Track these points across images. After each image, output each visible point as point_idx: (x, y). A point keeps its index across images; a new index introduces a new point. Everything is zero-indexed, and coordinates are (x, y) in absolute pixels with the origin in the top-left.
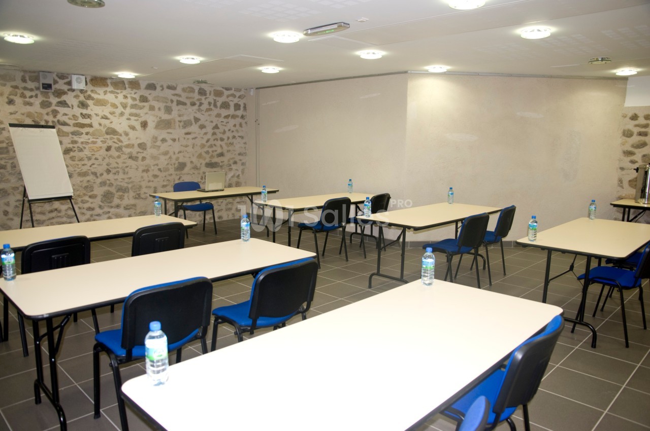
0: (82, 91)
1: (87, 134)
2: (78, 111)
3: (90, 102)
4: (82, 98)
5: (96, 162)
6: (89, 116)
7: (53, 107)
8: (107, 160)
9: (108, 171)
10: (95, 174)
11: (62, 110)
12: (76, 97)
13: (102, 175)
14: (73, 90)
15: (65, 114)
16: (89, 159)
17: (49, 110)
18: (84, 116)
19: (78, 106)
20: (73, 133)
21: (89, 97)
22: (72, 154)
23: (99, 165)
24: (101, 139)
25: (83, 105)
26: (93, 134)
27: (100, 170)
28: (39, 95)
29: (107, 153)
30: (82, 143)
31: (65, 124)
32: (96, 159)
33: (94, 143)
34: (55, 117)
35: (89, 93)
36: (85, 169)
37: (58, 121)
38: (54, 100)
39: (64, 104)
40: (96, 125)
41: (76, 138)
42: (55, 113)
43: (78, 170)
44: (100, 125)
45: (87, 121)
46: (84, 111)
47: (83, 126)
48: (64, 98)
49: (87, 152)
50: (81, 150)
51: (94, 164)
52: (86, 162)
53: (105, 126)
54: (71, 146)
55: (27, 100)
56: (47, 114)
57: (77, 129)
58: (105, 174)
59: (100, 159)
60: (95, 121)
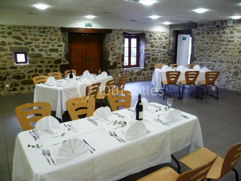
0: (232, 26)
1: (231, 45)
2: (229, 35)
3: (235, 31)
4: (232, 29)
5: (234, 58)
6: (233, 37)
7: (220, 34)
8: (238, 57)
9: (238, 62)
10: (232, 63)
11: (223, 35)
12: (229, 29)
13: (235, 63)
14: (229, 26)
15: (224, 37)
16: (231, 56)
17: (219, 35)
18: (231, 37)
19: (230, 33)
20: (226, 45)
21: (235, 29)
22: (225, 53)
23: (234, 59)
24: (237, 47)
25: (232, 33)
26: (234, 45)
27: (235, 61)
28: (217, 30)
29: (238, 54)
30: (229, 49)
31: (223, 41)
32: (234, 56)
33: (234, 49)
34: (221, 38)
35: (235, 27)
36: (228, 60)
37: (221, 40)
38: (221, 31)
39: (224, 33)
40: (236, 41)
41: (227, 47)
42: (221, 36)
43: (226, 60)
44: (238, 41)
45: (232, 39)
46: (232, 35)
47: (230, 41)
48: (225, 30)
49: (230, 53)
50: (228, 52)
51: (232, 58)
52: (229, 57)
53: (240, 42)
54: (225, 50)
55: (213, 32)
56: (218, 37)
57: (228, 43)
58: (237, 63)
59: (235, 56)
60: (235, 40)
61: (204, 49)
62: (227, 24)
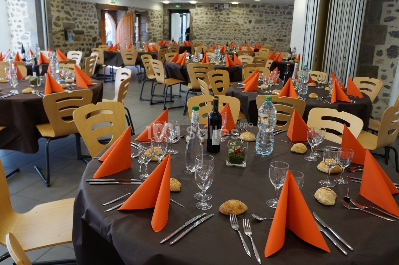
61: (204, 28)
62: (224, 7)
